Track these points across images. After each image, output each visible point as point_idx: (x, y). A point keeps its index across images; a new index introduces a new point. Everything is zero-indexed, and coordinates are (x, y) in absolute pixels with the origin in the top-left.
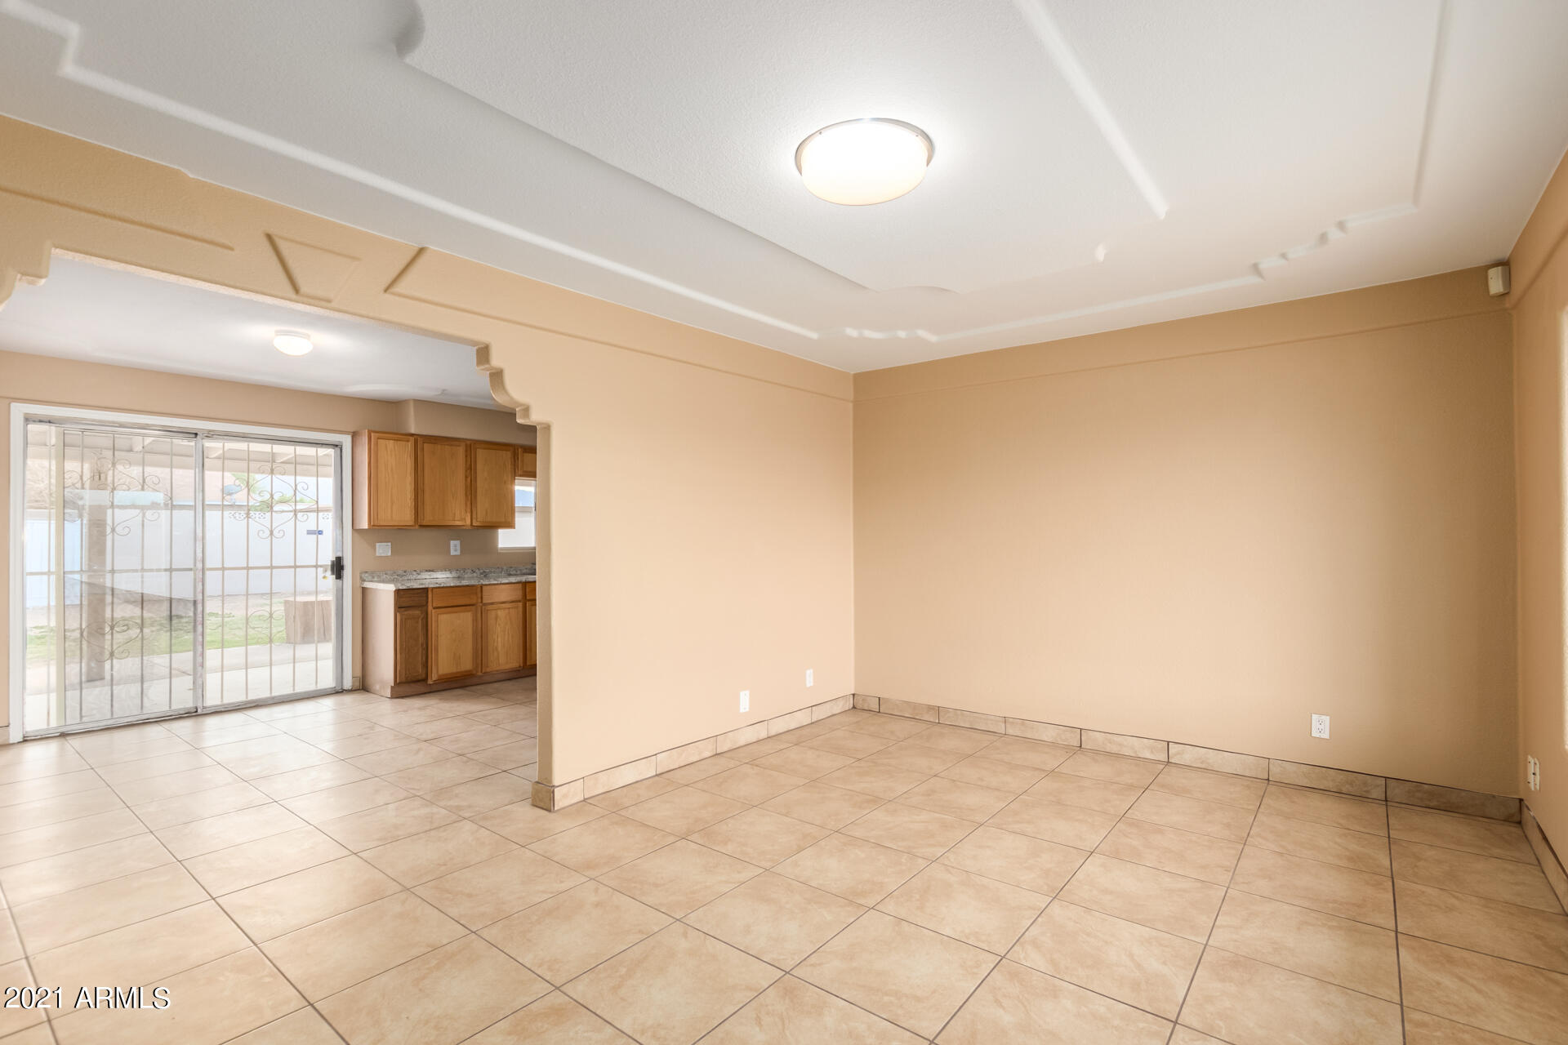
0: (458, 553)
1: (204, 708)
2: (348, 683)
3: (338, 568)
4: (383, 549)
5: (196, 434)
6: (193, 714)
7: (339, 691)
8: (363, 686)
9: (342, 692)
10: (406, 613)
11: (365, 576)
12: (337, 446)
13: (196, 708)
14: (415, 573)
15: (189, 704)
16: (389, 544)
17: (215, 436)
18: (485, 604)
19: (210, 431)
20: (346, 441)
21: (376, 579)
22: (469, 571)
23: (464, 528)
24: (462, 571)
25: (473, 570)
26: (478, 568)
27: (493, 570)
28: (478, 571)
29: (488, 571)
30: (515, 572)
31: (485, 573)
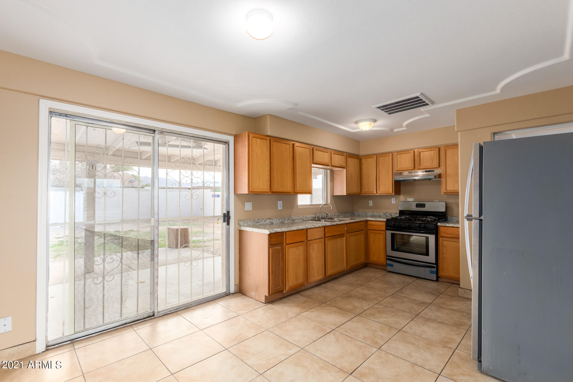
0: (281, 208)
1: (158, 312)
2: (232, 290)
3: (227, 217)
4: (248, 206)
5: (154, 131)
6: (151, 317)
7: (227, 294)
8: (241, 291)
9: (229, 295)
10: (274, 248)
11: (241, 223)
12: (226, 143)
13: (154, 312)
14: (263, 221)
15: (149, 311)
16: (251, 203)
17: (165, 133)
18: (309, 241)
19: (162, 129)
20: (231, 139)
21: (246, 225)
22: (286, 219)
23: (291, 193)
24: (284, 219)
25: (288, 218)
26: (290, 217)
27: (296, 218)
28: (290, 219)
29: (294, 218)
30: (305, 219)
31: (293, 220)
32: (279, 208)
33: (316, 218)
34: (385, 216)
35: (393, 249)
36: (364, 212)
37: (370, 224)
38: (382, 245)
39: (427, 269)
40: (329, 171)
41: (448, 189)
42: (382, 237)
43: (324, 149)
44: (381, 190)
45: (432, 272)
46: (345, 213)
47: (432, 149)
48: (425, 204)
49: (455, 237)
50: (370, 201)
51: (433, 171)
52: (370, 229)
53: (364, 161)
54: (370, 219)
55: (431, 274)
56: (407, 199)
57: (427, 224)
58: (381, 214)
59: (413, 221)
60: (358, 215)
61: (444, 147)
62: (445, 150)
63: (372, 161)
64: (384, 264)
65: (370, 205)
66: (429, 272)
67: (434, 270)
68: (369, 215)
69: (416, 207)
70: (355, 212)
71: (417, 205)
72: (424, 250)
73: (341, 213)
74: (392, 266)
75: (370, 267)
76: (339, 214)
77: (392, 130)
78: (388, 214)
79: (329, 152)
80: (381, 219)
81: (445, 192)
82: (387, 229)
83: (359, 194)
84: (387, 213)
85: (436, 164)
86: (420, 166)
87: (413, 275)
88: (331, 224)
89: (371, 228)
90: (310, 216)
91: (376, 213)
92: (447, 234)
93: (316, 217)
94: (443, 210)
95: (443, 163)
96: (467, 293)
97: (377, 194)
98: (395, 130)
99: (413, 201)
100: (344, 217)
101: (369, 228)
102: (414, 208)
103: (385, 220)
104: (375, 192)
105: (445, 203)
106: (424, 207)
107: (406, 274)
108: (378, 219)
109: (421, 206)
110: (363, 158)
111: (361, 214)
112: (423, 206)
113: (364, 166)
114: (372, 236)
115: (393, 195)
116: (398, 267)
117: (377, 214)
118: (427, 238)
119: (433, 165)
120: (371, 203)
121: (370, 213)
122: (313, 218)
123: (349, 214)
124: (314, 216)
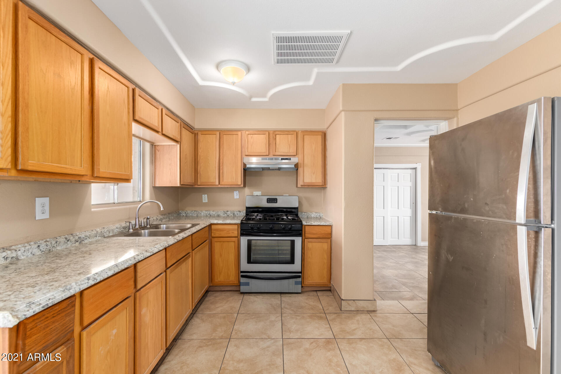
18: (139, 290)
22: (62, 240)
23: (84, 179)
24: (54, 242)
25: (66, 238)
26: (72, 234)
27: (88, 234)
28: (72, 238)
29: (83, 236)
30: (108, 233)
31: (80, 241)
32: (39, 216)
33: (129, 229)
34: (226, 215)
35: (249, 261)
36: (195, 211)
37: (217, 230)
38: (232, 257)
39: (291, 280)
40: (148, 146)
41: (305, 181)
42: (232, 246)
43: (153, 100)
44: (225, 180)
45: (296, 283)
46: (169, 214)
47: (289, 133)
48: (276, 199)
49: (320, 237)
50: (203, 195)
51: (290, 159)
52: (215, 236)
53: (201, 137)
54: (215, 222)
55: (296, 285)
56: (254, 192)
57: (293, 224)
58: (219, 213)
59: (275, 221)
60: (186, 216)
61: (302, 132)
62: (303, 135)
63: (213, 140)
64: (236, 283)
65: (204, 201)
66: (294, 283)
67: (300, 280)
68: (203, 215)
69: (268, 202)
70: (180, 211)
71: (269, 200)
72: (288, 257)
73: (165, 215)
74: (247, 284)
75: (213, 291)
76: (162, 217)
77: (251, 97)
78: (229, 212)
79: (160, 108)
80: (231, 221)
81: (303, 185)
82: (242, 234)
83: (193, 185)
84: (227, 211)
85: (293, 151)
86: (276, 152)
87: (274, 292)
88: (176, 241)
89: (217, 235)
90: (116, 227)
91: (213, 211)
92: (313, 234)
93: (131, 227)
94: (296, 205)
95: (300, 151)
96: (350, 305)
97: (219, 186)
98: (254, 99)
99: (261, 195)
100: (168, 220)
101: (213, 235)
102: (264, 204)
103: (239, 222)
104: (217, 183)
105: (297, 197)
106: (277, 202)
107: (266, 291)
108: (228, 221)
109: (273, 201)
110: (199, 133)
111: (191, 214)
112: (275, 200)
113: (201, 145)
114: (217, 246)
115: (242, 187)
116: (255, 285)
117: (214, 213)
118: (293, 242)
119: (291, 151)
120: (205, 198)
121: (204, 211)
122: (122, 229)
123: (175, 215)
124: (124, 225)
